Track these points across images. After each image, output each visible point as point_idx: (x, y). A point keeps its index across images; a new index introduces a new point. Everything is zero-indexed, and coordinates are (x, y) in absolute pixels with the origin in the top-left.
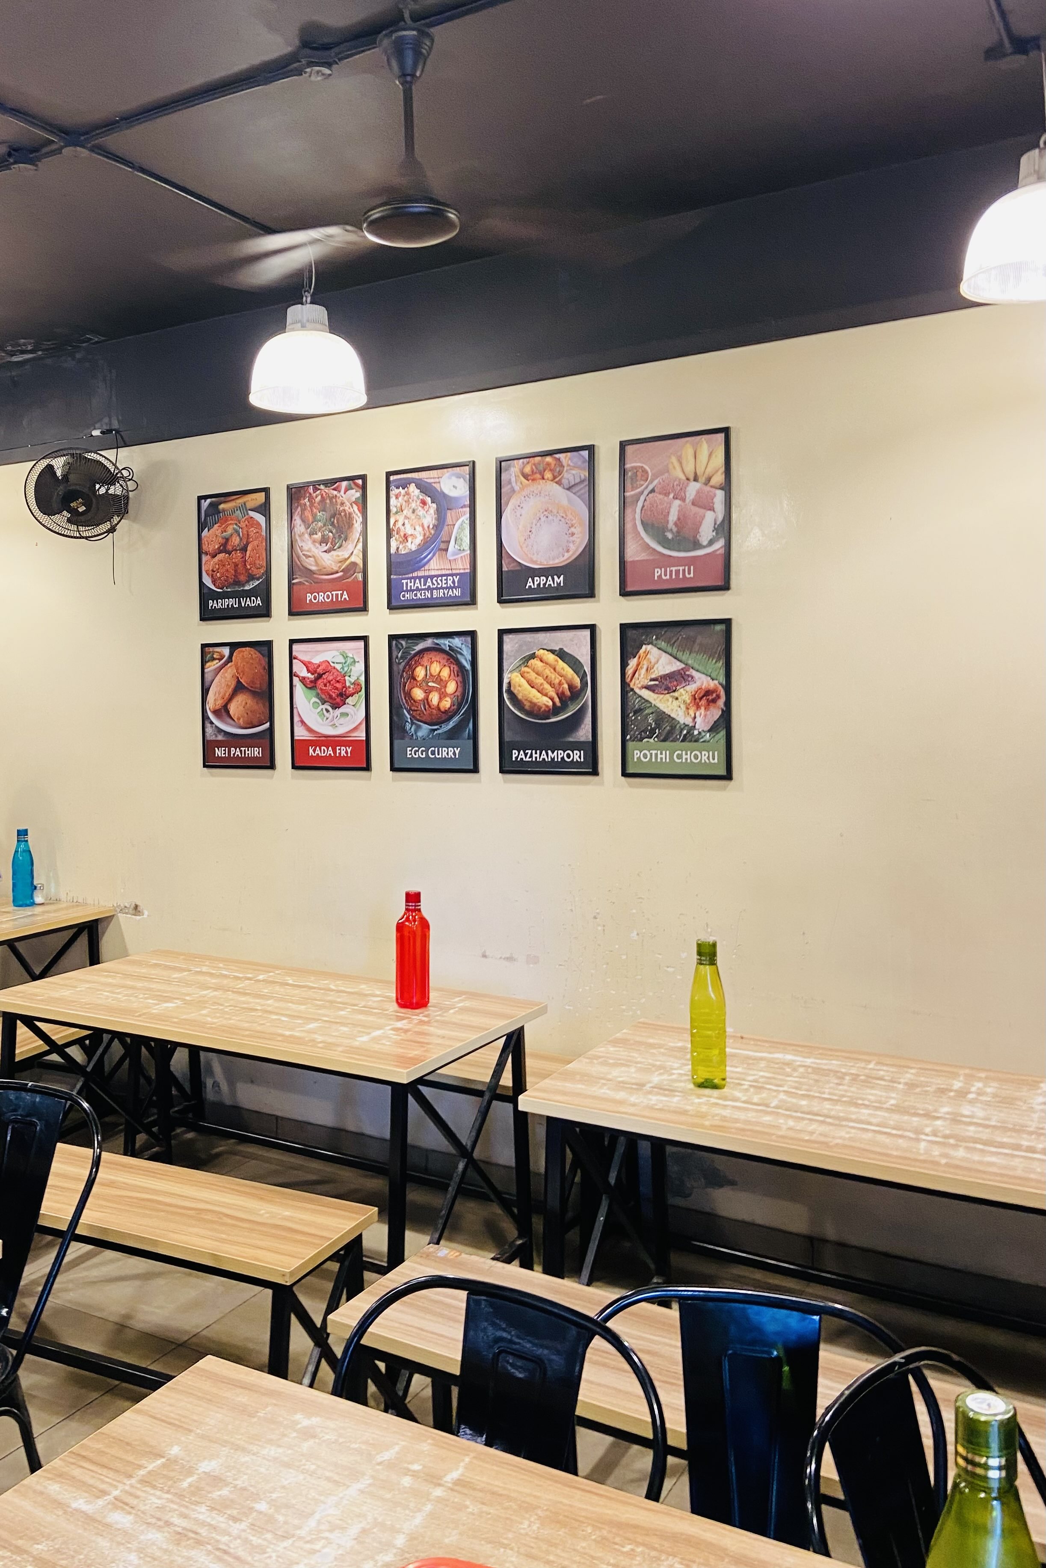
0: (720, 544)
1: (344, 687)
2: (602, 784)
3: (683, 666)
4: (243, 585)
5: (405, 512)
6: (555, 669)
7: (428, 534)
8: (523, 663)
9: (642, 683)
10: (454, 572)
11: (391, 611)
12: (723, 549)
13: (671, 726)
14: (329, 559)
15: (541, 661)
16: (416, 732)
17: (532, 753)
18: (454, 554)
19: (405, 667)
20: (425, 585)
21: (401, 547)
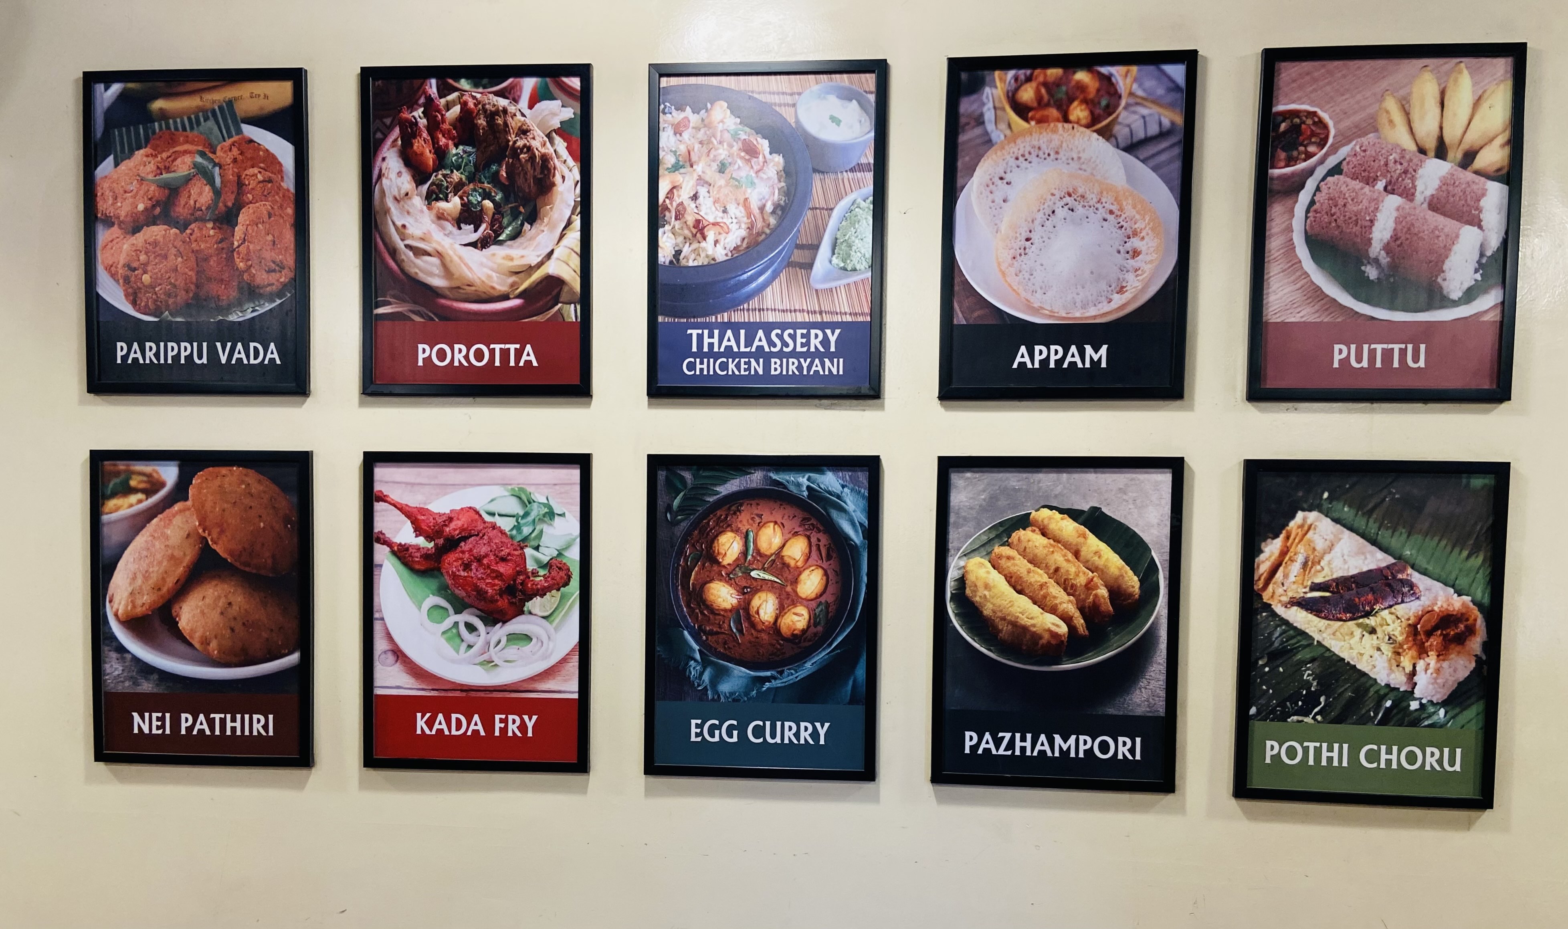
0: (1490, 300)
1: (519, 573)
2: (1182, 810)
3: (1391, 560)
4: (228, 310)
5: (699, 168)
6: (1077, 554)
7: (760, 224)
8: (998, 536)
9: (1290, 594)
10: (827, 318)
11: (654, 400)
12: (1498, 311)
13: (1356, 691)
14: (482, 264)
15: (1044, 534)
16: (714, 682)
17: (1012, 739)
18: (827, 278)
19: (688, 533)
20: (749, 342)
21: (686, 250)
